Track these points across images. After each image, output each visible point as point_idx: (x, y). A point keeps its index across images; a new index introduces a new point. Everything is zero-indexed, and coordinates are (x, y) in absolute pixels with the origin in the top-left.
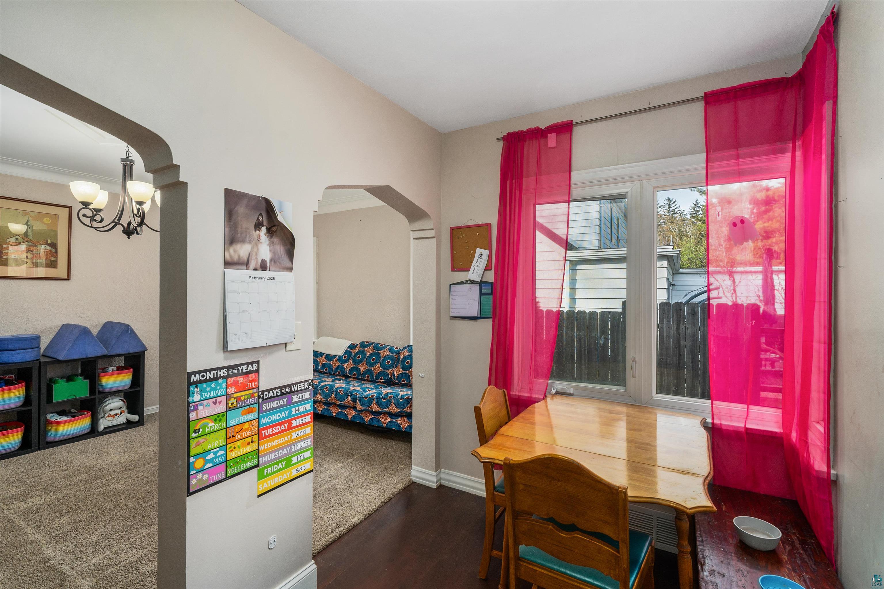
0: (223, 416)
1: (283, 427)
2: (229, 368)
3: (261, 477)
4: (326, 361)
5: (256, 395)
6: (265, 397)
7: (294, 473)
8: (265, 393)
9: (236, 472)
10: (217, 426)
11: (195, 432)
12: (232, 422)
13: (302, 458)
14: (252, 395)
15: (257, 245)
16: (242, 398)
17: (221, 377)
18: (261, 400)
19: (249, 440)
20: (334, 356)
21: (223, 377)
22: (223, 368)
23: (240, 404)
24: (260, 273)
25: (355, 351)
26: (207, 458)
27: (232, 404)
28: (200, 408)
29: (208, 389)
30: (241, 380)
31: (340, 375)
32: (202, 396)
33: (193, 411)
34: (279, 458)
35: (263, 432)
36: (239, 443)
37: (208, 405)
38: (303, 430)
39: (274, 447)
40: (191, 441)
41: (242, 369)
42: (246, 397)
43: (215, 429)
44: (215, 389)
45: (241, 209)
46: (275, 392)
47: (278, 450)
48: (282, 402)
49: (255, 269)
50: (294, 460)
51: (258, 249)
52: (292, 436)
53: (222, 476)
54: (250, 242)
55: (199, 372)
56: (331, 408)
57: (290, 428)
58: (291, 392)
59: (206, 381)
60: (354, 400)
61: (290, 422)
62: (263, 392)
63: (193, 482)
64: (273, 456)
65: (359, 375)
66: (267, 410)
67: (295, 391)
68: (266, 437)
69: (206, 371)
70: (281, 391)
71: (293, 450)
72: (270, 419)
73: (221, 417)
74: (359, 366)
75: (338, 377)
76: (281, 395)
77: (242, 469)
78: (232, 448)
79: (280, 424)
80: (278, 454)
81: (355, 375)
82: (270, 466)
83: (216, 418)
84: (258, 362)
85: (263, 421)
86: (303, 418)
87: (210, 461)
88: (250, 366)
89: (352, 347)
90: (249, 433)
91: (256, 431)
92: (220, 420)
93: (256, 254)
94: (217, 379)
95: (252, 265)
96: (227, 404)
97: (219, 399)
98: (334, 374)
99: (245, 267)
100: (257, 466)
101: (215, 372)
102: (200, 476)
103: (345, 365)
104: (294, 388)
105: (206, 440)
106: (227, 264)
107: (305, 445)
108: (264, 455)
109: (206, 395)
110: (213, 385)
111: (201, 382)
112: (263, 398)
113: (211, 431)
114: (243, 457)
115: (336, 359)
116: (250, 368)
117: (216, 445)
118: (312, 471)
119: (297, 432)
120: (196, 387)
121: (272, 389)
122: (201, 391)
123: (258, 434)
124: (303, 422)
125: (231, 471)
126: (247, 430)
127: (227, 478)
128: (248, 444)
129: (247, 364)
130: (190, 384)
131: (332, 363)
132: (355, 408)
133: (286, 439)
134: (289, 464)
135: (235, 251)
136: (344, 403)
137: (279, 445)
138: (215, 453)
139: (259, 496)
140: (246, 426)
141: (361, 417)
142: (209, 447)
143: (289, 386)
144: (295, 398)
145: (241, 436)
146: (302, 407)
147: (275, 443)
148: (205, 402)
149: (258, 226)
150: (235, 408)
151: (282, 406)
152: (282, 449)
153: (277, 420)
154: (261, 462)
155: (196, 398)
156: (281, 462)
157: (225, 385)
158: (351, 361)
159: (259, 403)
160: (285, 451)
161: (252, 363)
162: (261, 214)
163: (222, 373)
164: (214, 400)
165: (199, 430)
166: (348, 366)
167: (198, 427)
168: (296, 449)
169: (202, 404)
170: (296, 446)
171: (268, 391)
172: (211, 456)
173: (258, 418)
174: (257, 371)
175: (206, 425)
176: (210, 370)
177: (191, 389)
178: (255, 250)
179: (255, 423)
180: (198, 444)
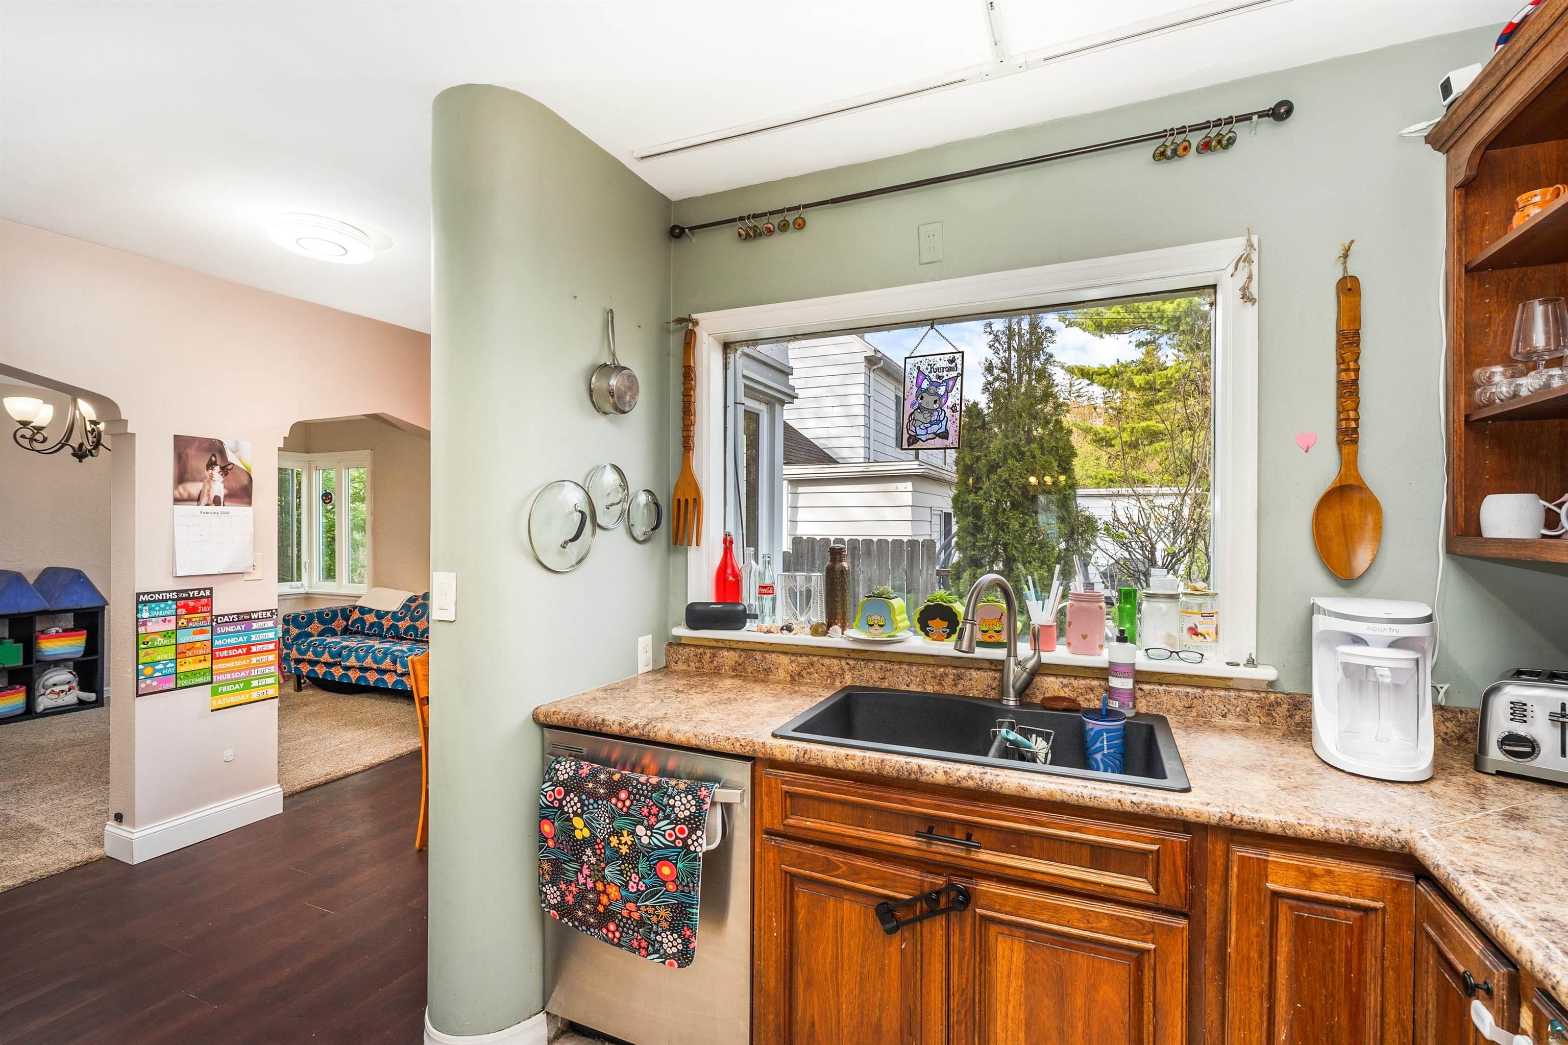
0: (173, 633)
1: (240, 651)
2: (178, 592)
3: (215, 693)
4: (375, 620)
5: (209, 618)
6: (219, 621)
7: (254, 696)
8: (219, 618)
9: (186, 685)
10: (166, 642)
11: (144, 643)
12: (181, 640)
13: (264, 683)
14: (205, 618)
15: (209, 482)
16: (194, 620)
17: (170, 599)
18: (214, 624)
19: (202, 658)
20: (387, 613)
21: (173, 600)
22: (173, 591)
23: (190, 624)
24: (213, 508)
25: (413, 605)
26: (156, 667)
27: (183, 623)
28: (148, 624)
29: (157, 608)
30: (191, 604)
31: (393, 637)
32: (150, 614)
33: (141, 625)
34: (236, 679)
35: (217, 653)
36: (190, 659)
37: (157, 622)
38: (265, 657)
39: (229, 668)
40: (140, 651)
41: (193, 594)
42: (198, 619)
43: (164, 644)
44: (164, 609)
45: (191, 452)
46: (231, 618)
47: (235, 672)
48: (239, 628)
49: (207, 505)
50: (255, 683)
51: (210, 487)
52: (251, 661)
53: (173, 686)
54: (201, 481)
55: (148, 594)
56: (367, 675)
57: (249, 652)
58: (250, 619)
59: (155, 601)
60: (395, 662)
61: (249, 648)
62: (217, 617)
63: (142, 685)
64: (228, 676)
65: (416, 635)
66: (221, 634)
67: (255, 619)
68: (220, 658)
69: (154, 593)
70: (238, 617)
71: (253, 674)
72: (225, 642)
73: (170, 634)
74: (417, 624)
75: (390, 639)
76: (238, 621)
77: (193, 683)
78: (183, 663)
79: (237, 648)
80: (235, 675)
81: (411, 635)
82: (226, 685)
83: (166, 634)
84: (211, 589)
85: (216, 643)
86: (266, 645)
87: (160, 670)
88: (202, 591)
89: (412, 600)
90: (201, 652)
91: (209, 651)
92: (170, 637)
93: (209, 491)
94: (166, 600)
95: (204, 500)
96: (177, 623)
97: (168, 618)
98: (386, 636)
99: (196, 503)
100: (211, 683)
101: (164, 594)
102: (149, 682)
103: (400, 624)
104: (254, 616)
105: (155, 652)
106: (177, 501)
107: (267, 671)
108: (219, 674)
109: (155, 613)
110: (162, 605)
111: (149, 602)
112: (217, 622)
113: (160, 645)
114: (194, 673)
115: (389, 616)
116: (202, 593)
117: (166, 658)
118: (277, 697)
119: (258, 658)
120: (145, 606)
121: (227, 615)
122: (150, 610)
123: (212, 654)
124: (265, 649)
125: (181, 683)
126: (199, 648)
127: (176, 689)
128: (200, 661)
129: (199, 590)
130: (138, 602)
131: (383, 621)
132: (395, 671)
133: (244, 662)
134: (247, 686)
135: (184, 489)
136: (383, 667)
137: (235, 667)
138: (165, 665)
139: (212, 711)
140: (198, 645)
141: (402, 682)
142: (159, 658)
143: (249, 613)
144: (255, 626)
145: (193, 653)
146: (264, 634)
147: (232, 664)
148: (154, 619)
149: (211, 465)
150: (185, 628)
151: (238, 631)
152: (240, 671)
153: (234, 644)
154: (214, 680)
155: (145, 615)
156: (238, 683)
157: (174, 607)
158: (407, 618)
159: (212, 625)
160: (243, 674)
161: (205, 589)
162: (214, 455)
163: (171, 596)
164: (163, 618)
165: (148, 642)
166: (403, 625)
167: (147, 640)
168: (256, 673)
169: (152, 621)
170: (256, 671)
171: (223, 616)
172: (160, 666)
173: (212, 640)
174: (211, 597)
175: (155, 640)
176: (159, 593)
177: (140, 607)
178: (207, 487)
179: (209, 644)
180: (147, 654)
